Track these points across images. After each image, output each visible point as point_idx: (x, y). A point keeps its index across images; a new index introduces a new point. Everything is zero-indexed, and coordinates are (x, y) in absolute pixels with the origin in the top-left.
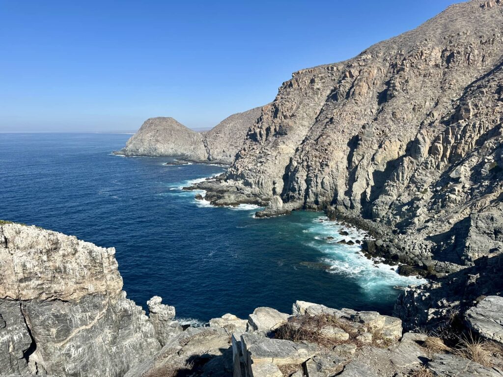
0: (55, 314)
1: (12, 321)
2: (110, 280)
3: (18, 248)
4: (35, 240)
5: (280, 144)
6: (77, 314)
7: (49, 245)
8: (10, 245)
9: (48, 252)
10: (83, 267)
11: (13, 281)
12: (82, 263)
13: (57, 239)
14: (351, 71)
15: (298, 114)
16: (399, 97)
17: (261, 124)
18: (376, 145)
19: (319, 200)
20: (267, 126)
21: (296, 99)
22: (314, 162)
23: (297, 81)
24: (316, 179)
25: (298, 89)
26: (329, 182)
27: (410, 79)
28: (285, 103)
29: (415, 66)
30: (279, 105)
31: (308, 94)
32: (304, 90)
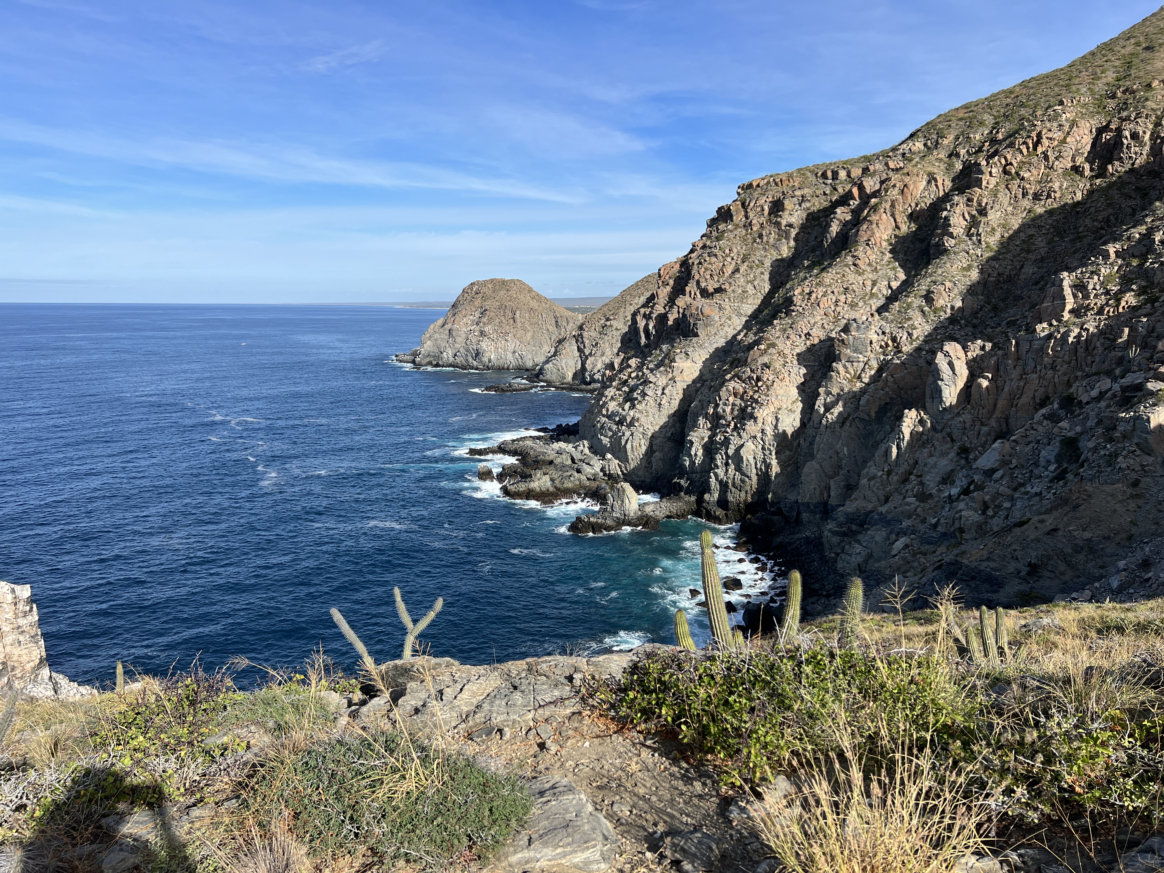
5: (678, 358)
14: (864, 183)
15: (732, 288)
16: (954, 253)
17: (652, 307)
18: (873, 372)
19: (730, 498)
20: (663, 311)
21: (735, 250)
22: (730, 407)
23: (743, 205)
24: (727, 448)
25: (744, 226)
26: (754, 458)
27: (992, 207)
28: (707, 259)
29: (1013, 171)
30: (693, 263)
31: (765, 239)
32: (759, 226)
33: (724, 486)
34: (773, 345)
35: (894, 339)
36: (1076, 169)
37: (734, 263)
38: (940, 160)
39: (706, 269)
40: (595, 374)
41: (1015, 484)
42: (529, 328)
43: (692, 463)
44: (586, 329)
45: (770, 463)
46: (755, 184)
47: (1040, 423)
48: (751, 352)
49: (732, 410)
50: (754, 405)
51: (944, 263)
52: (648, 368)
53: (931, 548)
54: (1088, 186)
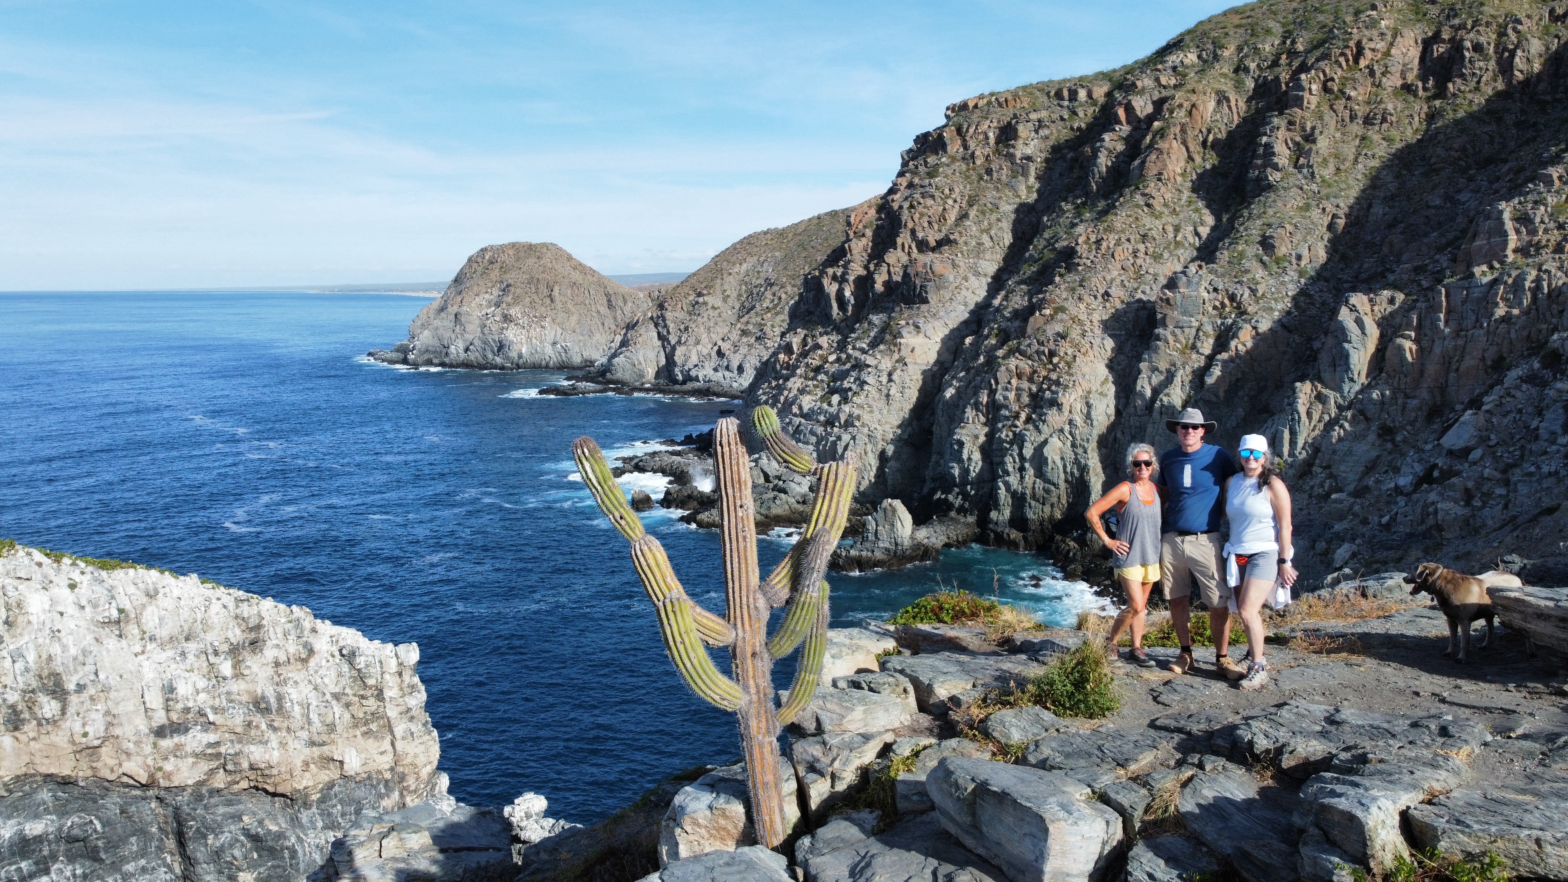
0: (253, 832)
1: (135, 848)
2: (403, 738)
3: (152, 639)
4: (199, 616)
5: (904, 332)
6: (311, 833)
7: (238, 631)
8: (132, 630)
9: (234, 651)
10: (328, 697)
11: (138, 733)
12: (326, 685)
13: (259, 615)
14: (1134, 103)
15: (964, 238)
16: (1285, 189)
17: (845, 267)
18: (1211, 341)
19: (1030, 515)
20: (863, 272)
21: (957, 190)
22: (1013, 393)
23: (959, 131)
24: (1021, 448)
25: (963, 159)
26: (1062, 459)
27: (1321, 132)
28: (922, 201)
29: (1336, 89)
30: (901, 207)
31: (995, 175)
32: (983, 160)
33: (1019, 500)
34: (1062, 309)
35: (1232, 298)
36: (1407, 88)
37: (957, 206)
38: (1225, 76)
39: (922, 215)
40: (690, 370)
41: (1501, 466)
42: (573, 309)
43: (965, 472)
44: (670, 308)
45: (1086, 465)
46: (971, 105)
47: (1518, 388)
48: (1031, 319)
49: (1018, 397)
50: (1053, 388)
51: (1274, 201)
52: (854, 348)
53: (1392, 554)
54: (1425, 109)
